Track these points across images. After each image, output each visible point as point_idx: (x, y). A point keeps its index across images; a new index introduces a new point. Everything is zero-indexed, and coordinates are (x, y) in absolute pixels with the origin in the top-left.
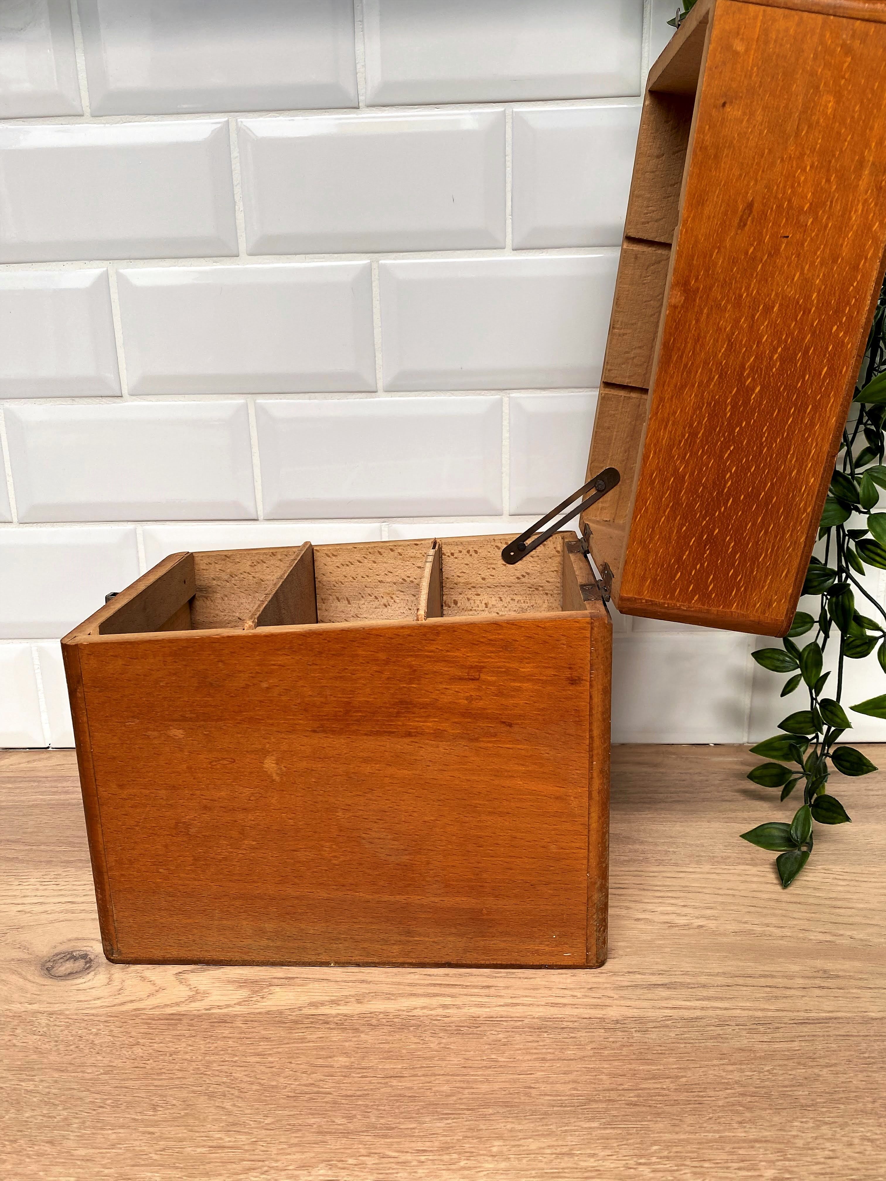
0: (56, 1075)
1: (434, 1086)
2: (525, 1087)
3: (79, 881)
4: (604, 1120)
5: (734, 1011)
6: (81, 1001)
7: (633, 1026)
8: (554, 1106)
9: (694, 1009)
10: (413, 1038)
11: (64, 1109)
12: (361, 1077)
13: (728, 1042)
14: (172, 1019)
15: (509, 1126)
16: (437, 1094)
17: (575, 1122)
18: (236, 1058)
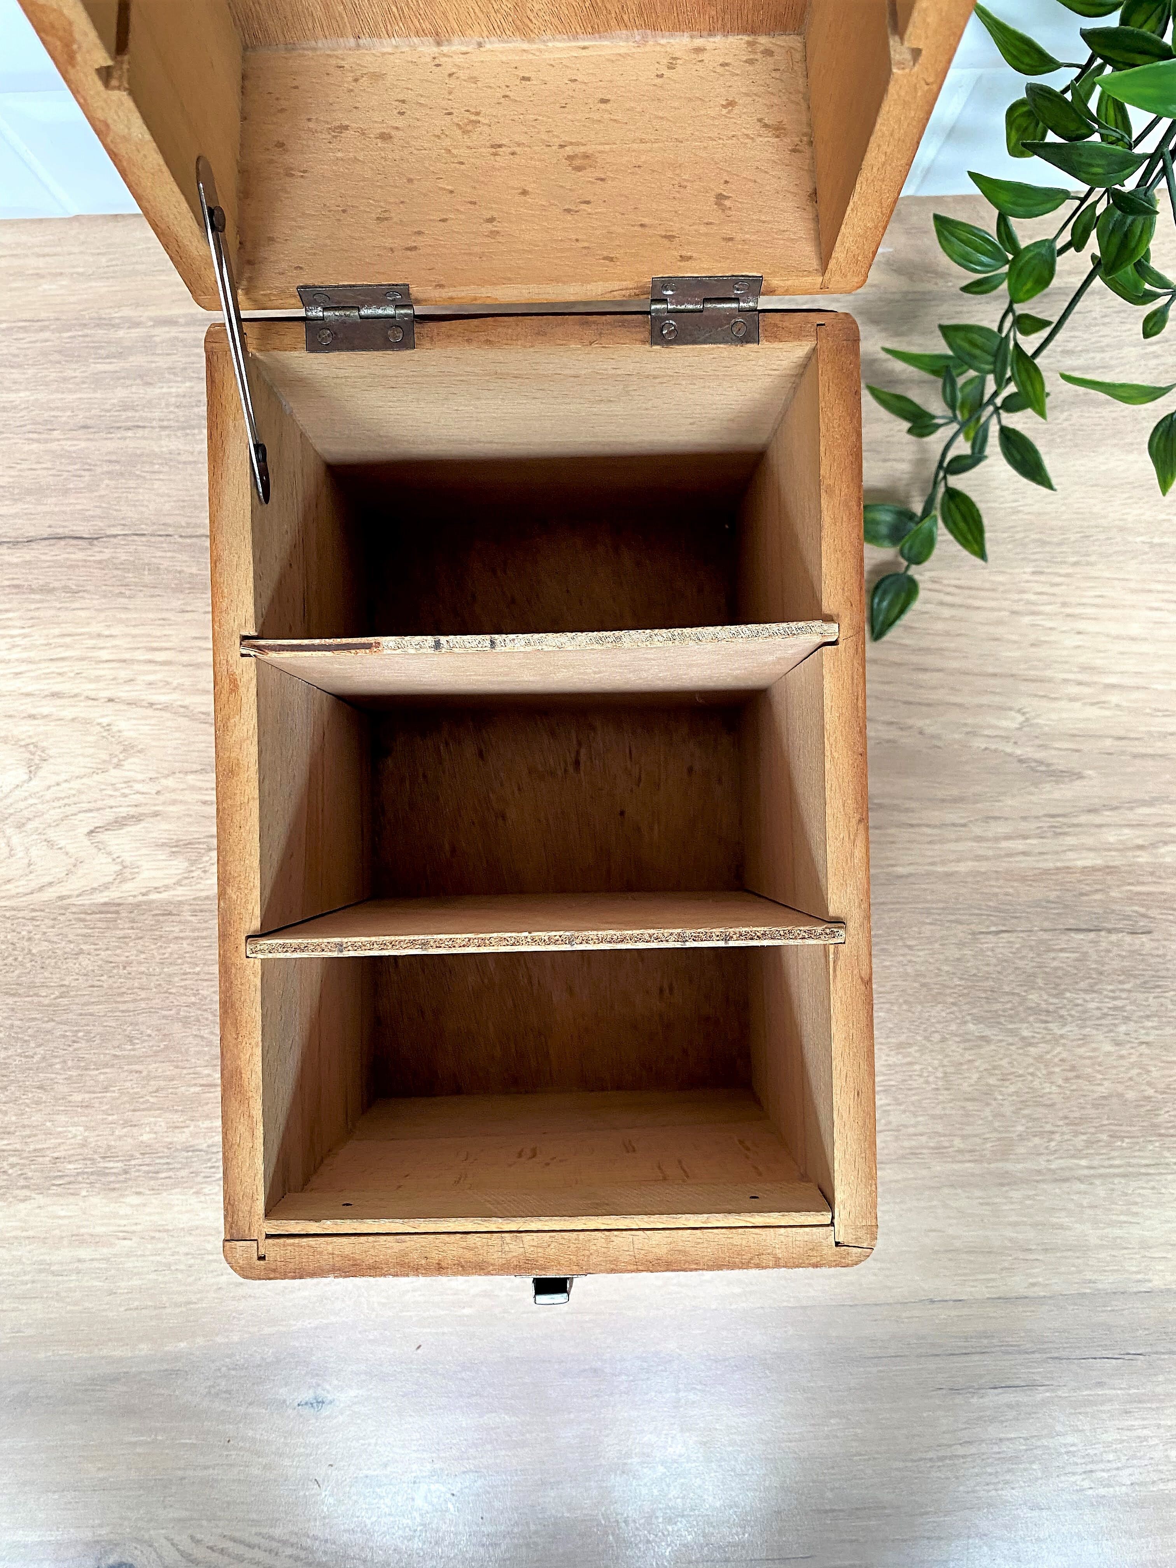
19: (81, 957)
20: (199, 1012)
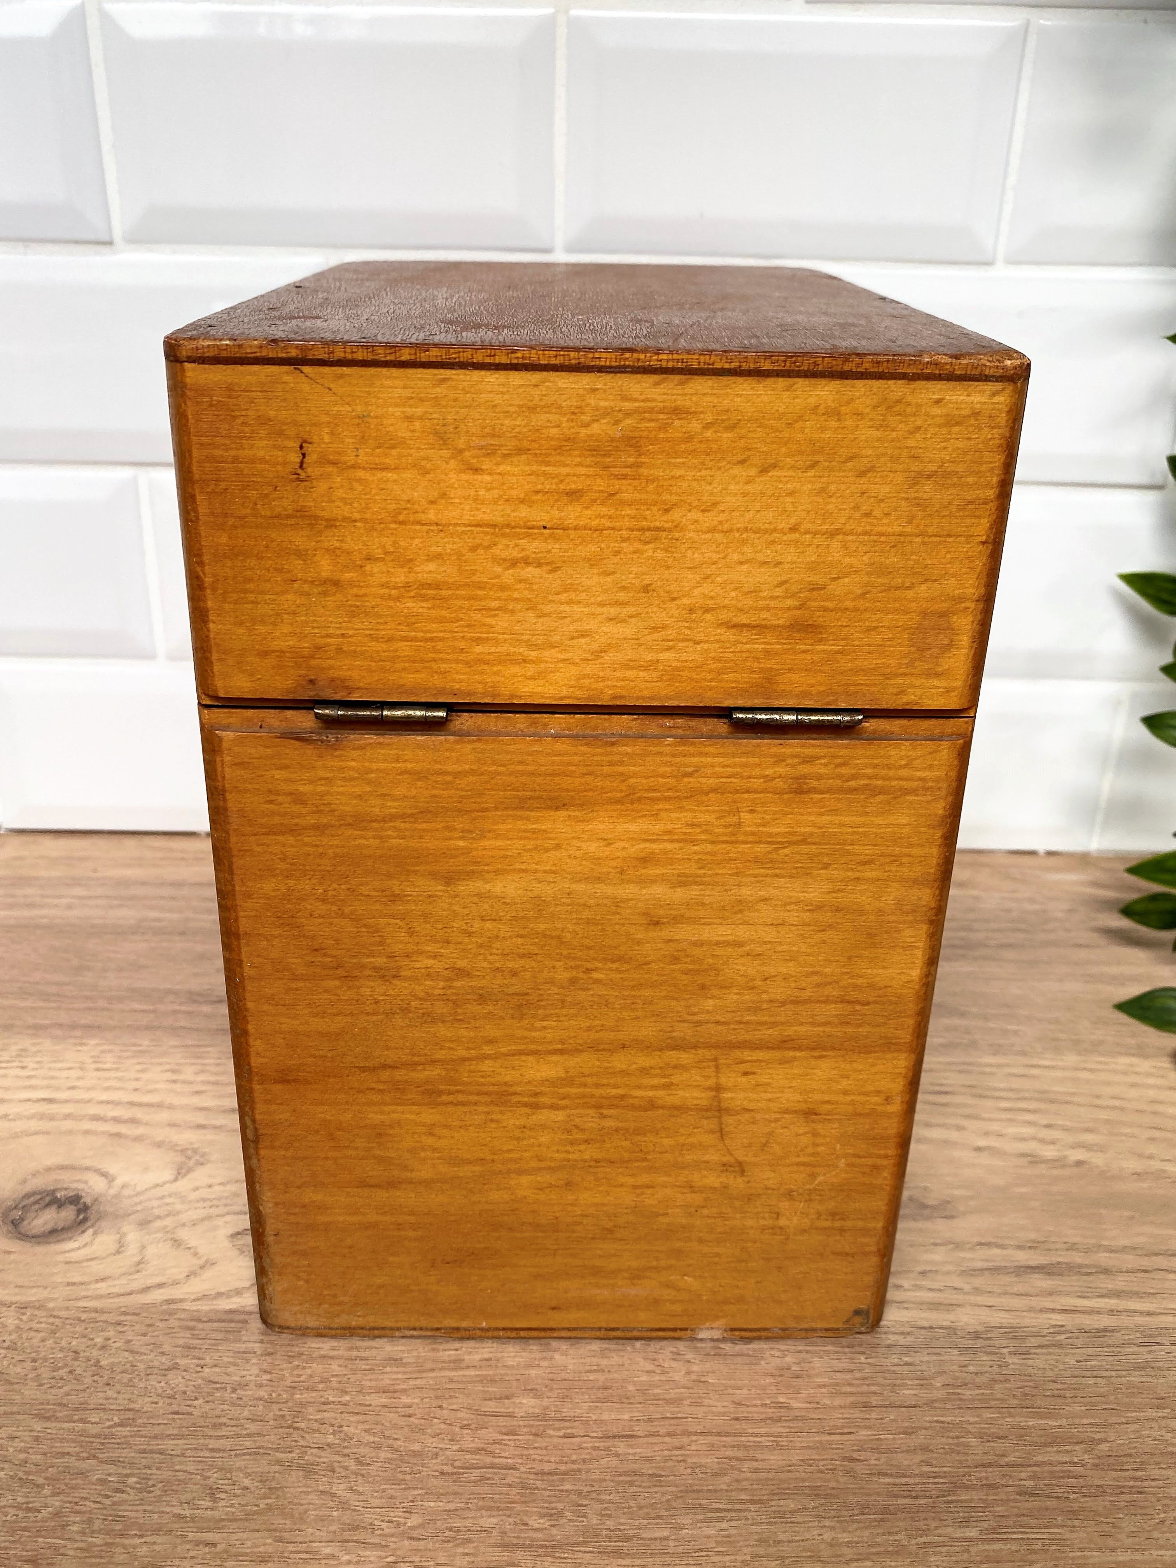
0: (38, 1426)
1: (690, 1456)
2: (844, 1459)
3: (59, 1061)
4: (985, 1525)
5: (1163, 1318)
6: (73, 1284)
7: (1005, 1343)
8: (896, 1496)
9: (1099, 1313)
10: (642, 1362)
11: (53, 1495)
12: (565, 1437)
13: (1164, 1376)
14: (231, 1321)
15: (828, 1536)
16: (697, 1470)
17: (936, 1528)
18: (347, 1398)
19: (171, 1375)
20: (338, 1458)
